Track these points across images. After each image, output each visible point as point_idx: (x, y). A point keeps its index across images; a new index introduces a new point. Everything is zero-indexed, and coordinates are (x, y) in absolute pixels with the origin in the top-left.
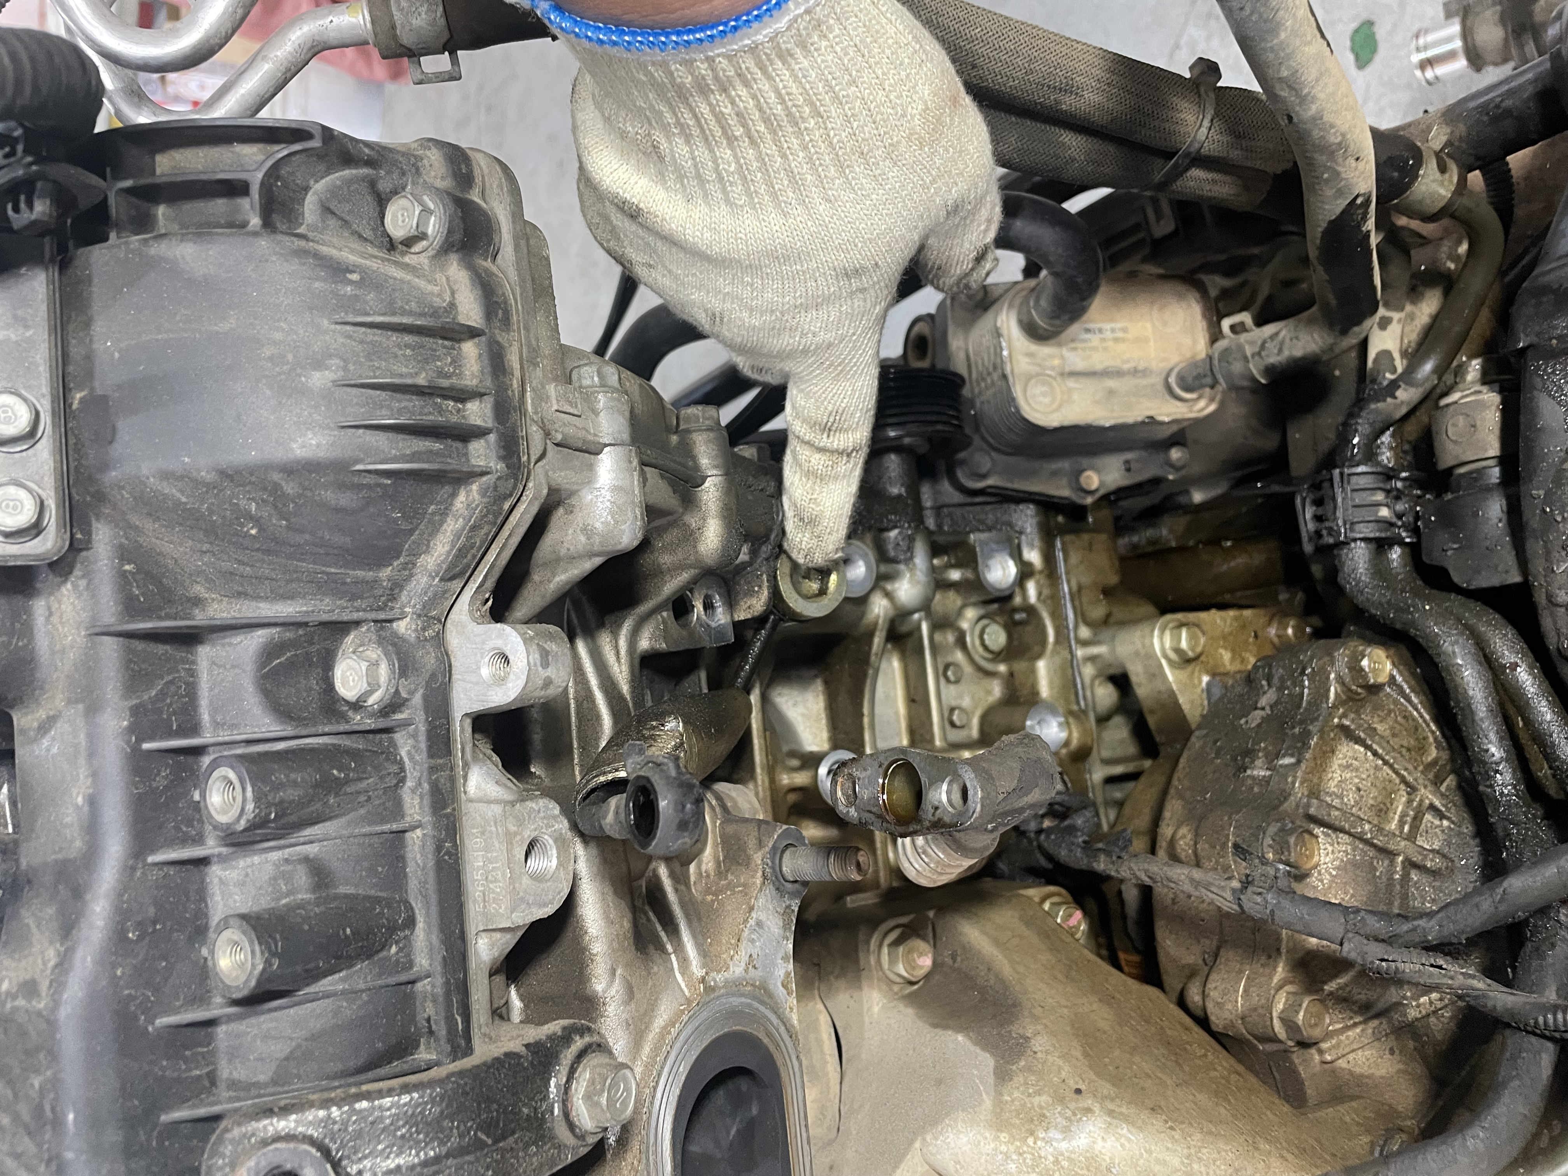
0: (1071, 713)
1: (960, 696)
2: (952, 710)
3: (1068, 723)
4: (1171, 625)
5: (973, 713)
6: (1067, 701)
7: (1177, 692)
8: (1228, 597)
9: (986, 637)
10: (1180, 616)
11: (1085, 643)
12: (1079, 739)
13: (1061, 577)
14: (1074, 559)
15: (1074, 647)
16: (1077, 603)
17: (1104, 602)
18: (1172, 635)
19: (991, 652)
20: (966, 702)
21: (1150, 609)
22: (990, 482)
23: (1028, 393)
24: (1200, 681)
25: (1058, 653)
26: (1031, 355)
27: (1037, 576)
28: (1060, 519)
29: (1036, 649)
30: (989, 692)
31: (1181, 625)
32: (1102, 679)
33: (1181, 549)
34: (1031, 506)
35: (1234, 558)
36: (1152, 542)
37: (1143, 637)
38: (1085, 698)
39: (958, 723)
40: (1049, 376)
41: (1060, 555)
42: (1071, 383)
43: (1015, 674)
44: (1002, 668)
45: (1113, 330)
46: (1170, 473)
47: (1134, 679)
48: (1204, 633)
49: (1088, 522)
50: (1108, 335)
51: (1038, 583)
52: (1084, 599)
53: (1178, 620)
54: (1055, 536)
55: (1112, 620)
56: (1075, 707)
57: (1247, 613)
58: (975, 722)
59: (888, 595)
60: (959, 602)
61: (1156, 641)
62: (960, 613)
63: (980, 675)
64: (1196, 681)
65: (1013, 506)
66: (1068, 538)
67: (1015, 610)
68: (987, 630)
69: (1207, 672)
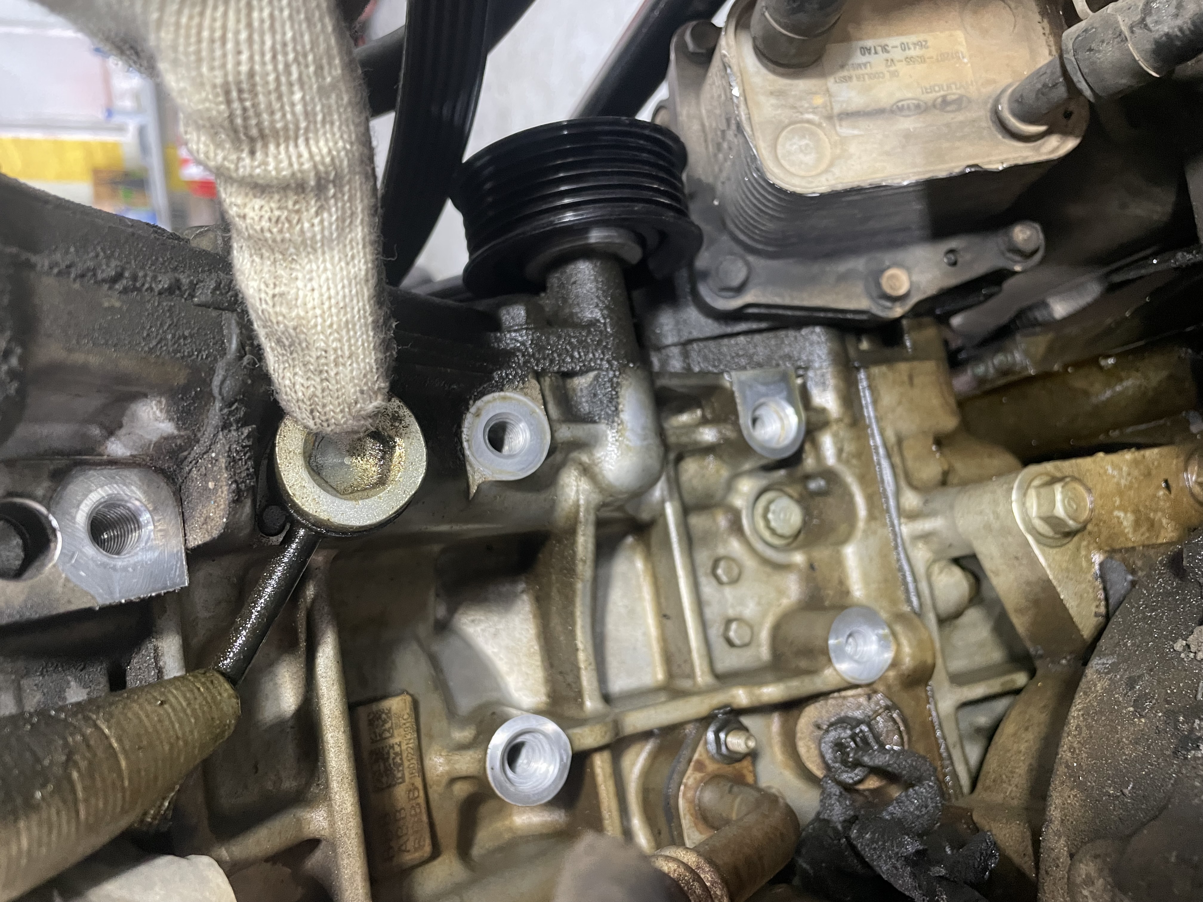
0: (900, 617)
1: (741, 602)
2: (728, 622)
3: (894, 634)
4: (1036, 482)
5: (761, 624)
6: (894, 602)
7: (1055, 583)
8: (1115, 434)
9: (770, 516)
10: (1049, 467)
11: (913, 516)
12: (913, 657)
13: (869, 426)
14: (888, 399)
15: (896, 522)
16: (897, 460)
17: (938, 455)
18: (1038, 496)
19: (781, 536)
20: (750, 610)
21: (1008, 460)
22: (749, 297)
23: (780, 151)
24: (1091, 564)
25: (875, 533)
26: (778, 94)
27: (835, 427)
28: (865, 345)
29: (843, 528)
30: (781, 592)
31: (1053, 481)
32: (943, 563)
33: (1045, 376)
34: (818, 329)
35: (1121, 380)
36: (1004, 372)
37: (996, 503)
38: (919, 596)
39: (737, 642)
40: (809, 121)
41: (866, 397)
42: (845, 130)
43: (816, 565)
44: (798, 558)
45: (904, 47)
46: (1016, 262)
47: (987, 564)
48: (1089, 490)
49: (906, 347)
50: (897, 54)
51: (835, 436)
52: (909, 454)
53: (1047, 474)
54: (858, 369)
55: (953, 479)
56: (906, 609)
57: (1152, 454)
58: (764, 635)
59: (587, 471)
60: (725, 473)
61: (1015, 508)
62: (730, 486)
63: (768, 569)
64: (1084, 564)
65: (792, 333)
66: (875, 370)
67: (808, 477)
68: (772, 507)
69: (1100, 549)
